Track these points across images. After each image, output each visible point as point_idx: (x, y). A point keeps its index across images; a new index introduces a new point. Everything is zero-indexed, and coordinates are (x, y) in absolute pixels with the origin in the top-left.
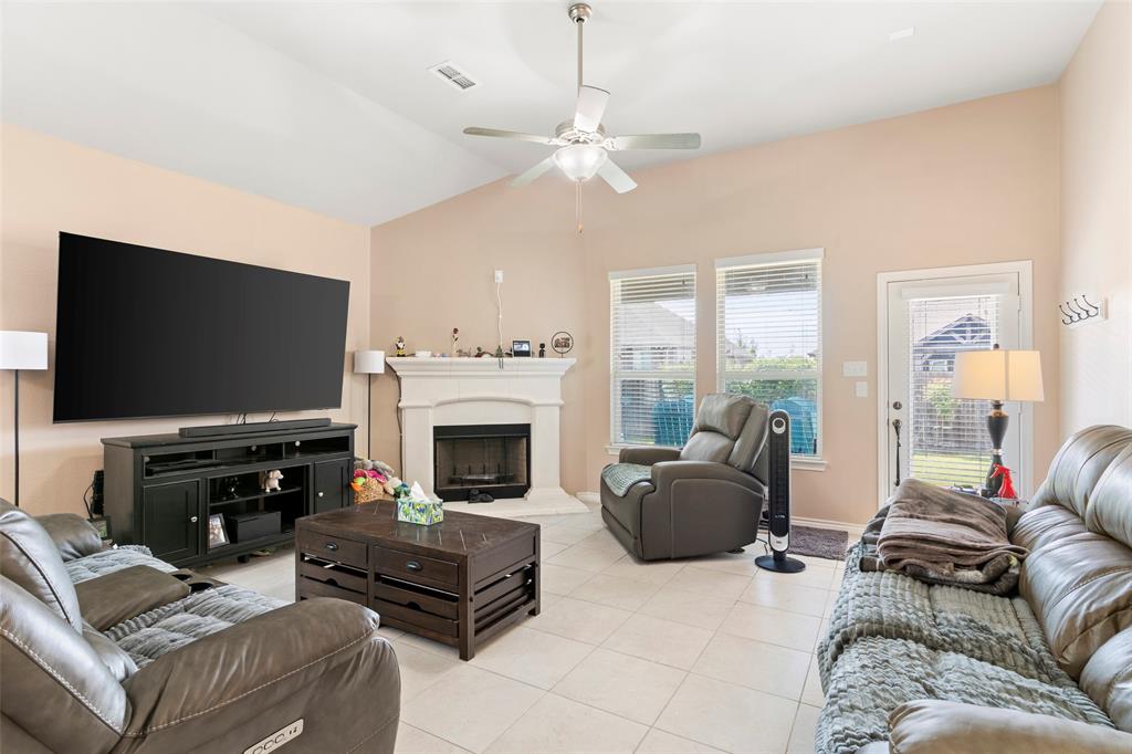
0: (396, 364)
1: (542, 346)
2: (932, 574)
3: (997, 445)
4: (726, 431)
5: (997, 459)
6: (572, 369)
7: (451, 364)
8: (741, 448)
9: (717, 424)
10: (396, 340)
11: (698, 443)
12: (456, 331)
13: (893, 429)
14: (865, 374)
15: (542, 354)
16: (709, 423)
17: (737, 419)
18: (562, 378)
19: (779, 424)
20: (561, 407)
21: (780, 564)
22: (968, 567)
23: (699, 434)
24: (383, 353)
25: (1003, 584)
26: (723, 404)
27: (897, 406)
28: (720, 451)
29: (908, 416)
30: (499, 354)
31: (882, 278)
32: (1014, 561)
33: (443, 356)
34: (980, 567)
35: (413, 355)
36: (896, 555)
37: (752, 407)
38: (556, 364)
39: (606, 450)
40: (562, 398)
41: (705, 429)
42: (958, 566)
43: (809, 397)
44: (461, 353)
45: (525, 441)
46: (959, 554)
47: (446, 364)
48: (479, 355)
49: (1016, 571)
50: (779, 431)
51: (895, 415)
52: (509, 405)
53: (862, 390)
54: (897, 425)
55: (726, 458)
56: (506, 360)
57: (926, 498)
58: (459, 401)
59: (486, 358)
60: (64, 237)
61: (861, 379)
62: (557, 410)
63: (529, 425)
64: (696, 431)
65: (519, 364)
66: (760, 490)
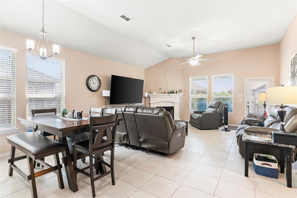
0: (150, 95)
1: (177, 91)
2: (251, 124)
3: (265, 108)
4: (216, 107)
5: (265, 111)
6: (182, 96)
7: (160, 95)
8: (219, 110)
9: (213, 106)
10: (150, 91)
11: (210, 110)
12: (160, 89)
13: (247, 107)
14: (242, 97)
15: (176, 93)
16: (211, 106)
17: (218, 105)
18: (180, 98)
19: (226, 106)
20: (180, 103)
21: (226, 130)
22: (256, 123)
23: (209, 108)
24: (147, 93)
25: (261, 125)
26: (215, 102)
27: (248, 103)
28: (215, 111)
29: (250, 105)
30: (168, 93)
31: (245, 79)
32: (263, 122)
33: (158, 93)
34: (258, 123)
35: (152, 93)
36: (246, 122)
37: (221, 103)
38: (179, 95)
39: (189, 112)
40: (180, 101)
41: (210, 107)
42: (255, 123)
43: (231, 102)
44: (161, 93)
45: (172, 110)
46: (255, 122)
47: (158, 95)
48: (165, 93)
49: (263, 123)
50: (226, 107)
51: (248, 104)
52: (170, 103)
53: (241, 100)
54: (248, 106)
55: (216, 112)
56: (170, 94)
57: (251, 115)
58: (161, 102)
59: (166, 94)
60: (112, 75)
61: (241, 98)
62: (179, 104)
63: (173, 107)
64: (208, 108)
65: (172, 95)
66: (222, 118)
